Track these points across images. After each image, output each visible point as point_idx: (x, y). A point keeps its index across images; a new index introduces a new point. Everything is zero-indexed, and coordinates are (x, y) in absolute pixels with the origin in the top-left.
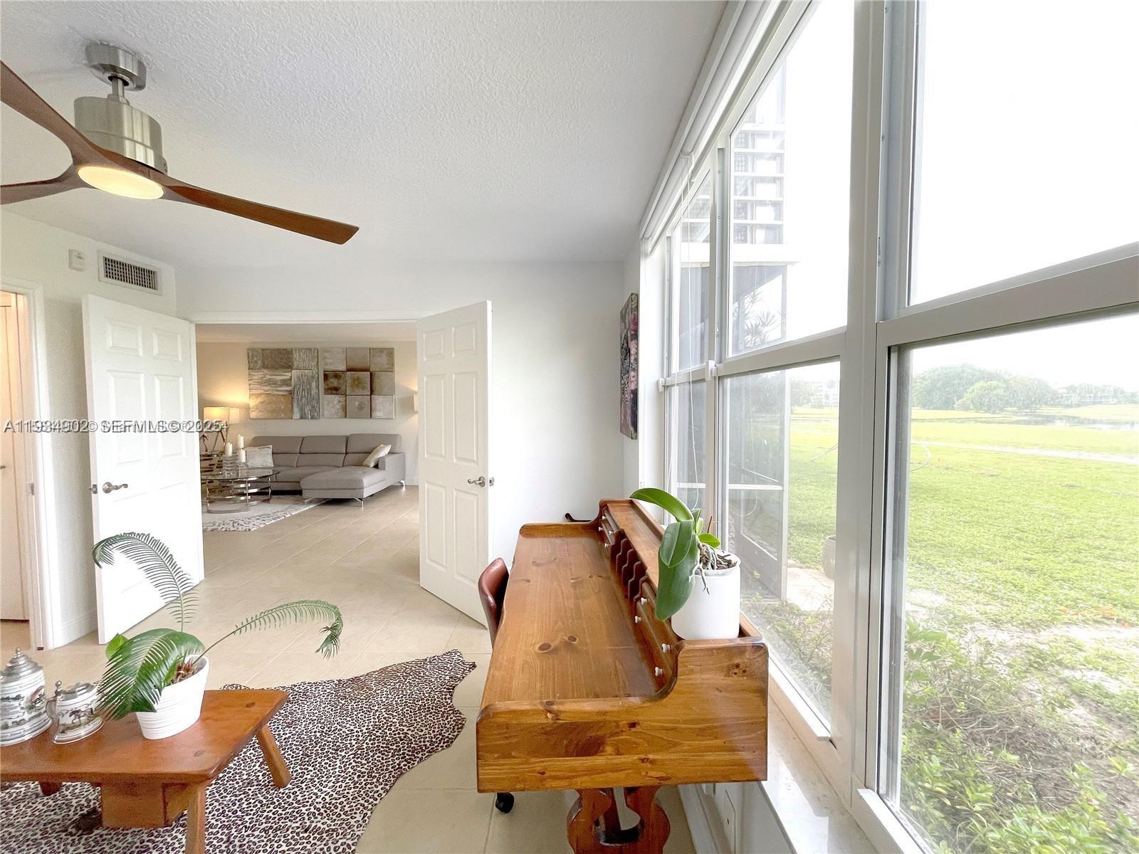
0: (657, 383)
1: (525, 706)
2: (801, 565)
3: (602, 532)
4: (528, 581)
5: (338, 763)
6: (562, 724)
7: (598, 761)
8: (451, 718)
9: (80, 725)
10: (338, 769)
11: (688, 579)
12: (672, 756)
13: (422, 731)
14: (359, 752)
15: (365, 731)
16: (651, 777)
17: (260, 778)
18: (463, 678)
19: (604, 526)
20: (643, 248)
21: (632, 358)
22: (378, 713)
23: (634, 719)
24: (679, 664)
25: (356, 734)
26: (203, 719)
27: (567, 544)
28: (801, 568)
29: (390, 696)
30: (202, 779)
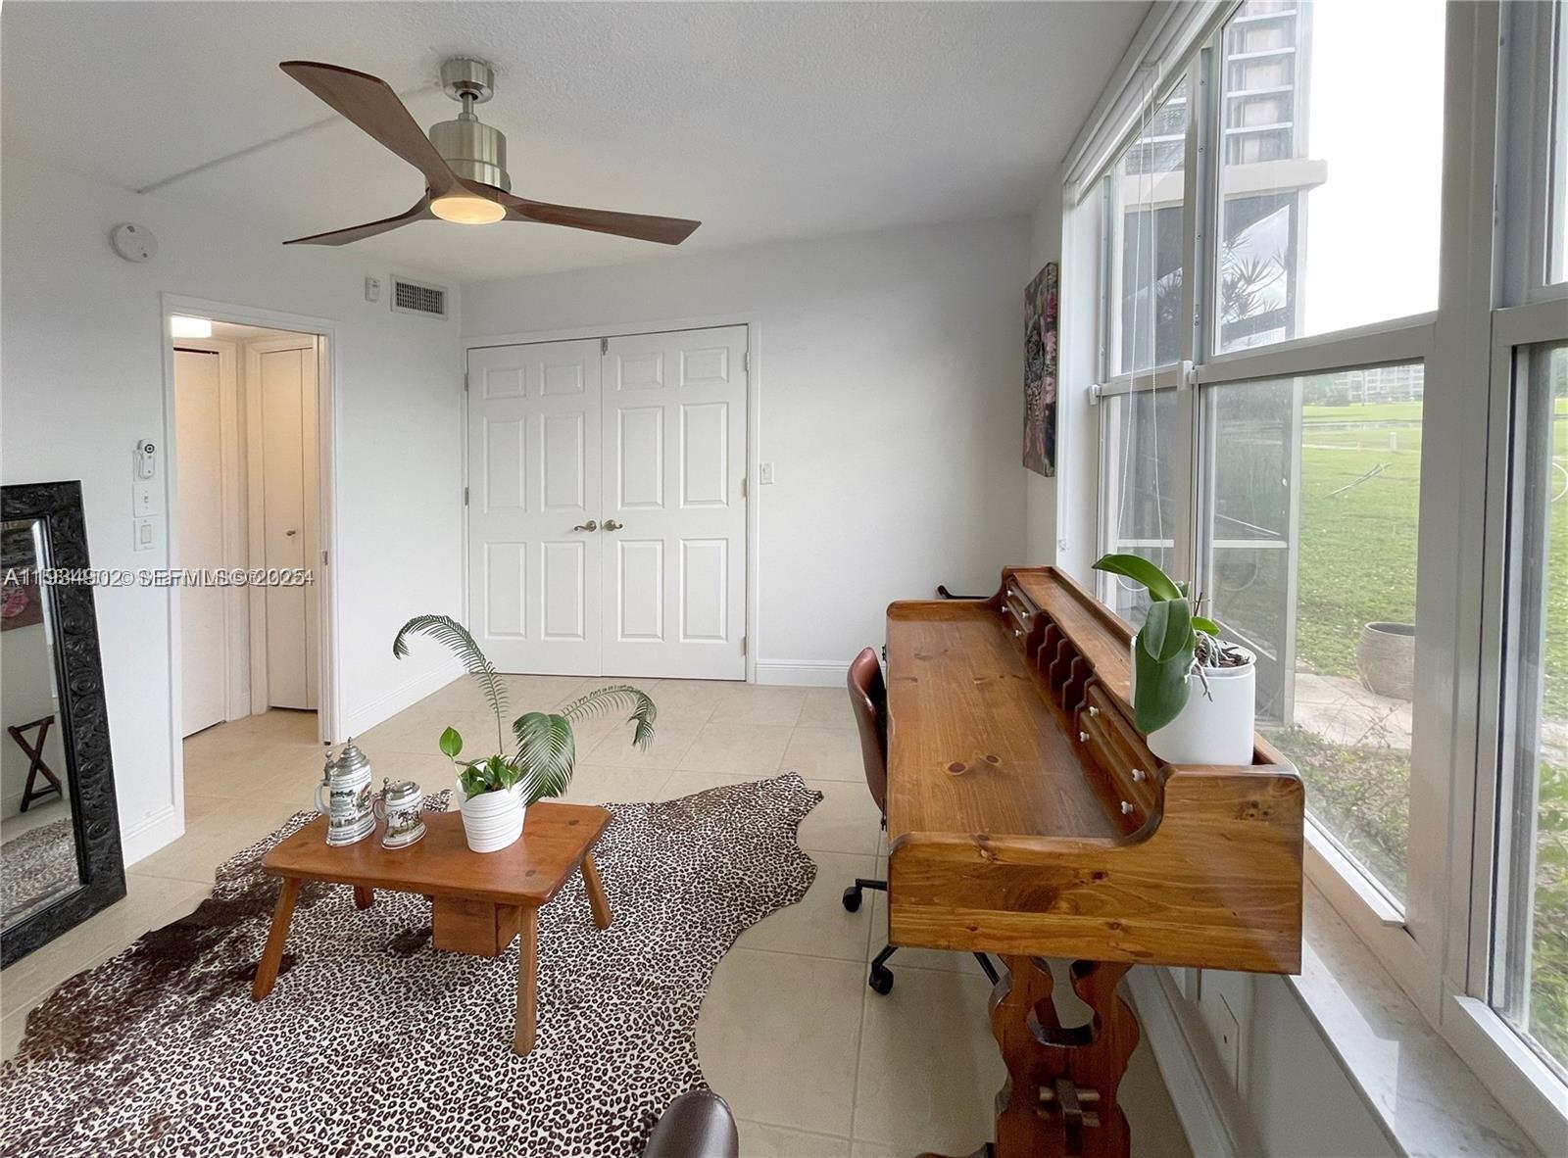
0: (1088, 392)
1: (951, 839)
2: (1317, 670)
3: (1008, 614)
4: (916, 680)
5: (663, 907)
6: (1001, 867)
7: (1048, 920)
8: (798, 864)
9: (407, 830)
10: (664, 915)
11: (1184, 679)
12: (1154, 924)
13: (762, 877)
14: (687, 896)
15: (690, 871)
16: (1124, 950)
17: (577, 914)
18: (808, 811)
19: (1010, 605)
20: (1066, 197)
21: (1049, 357)
22: (703, 850)
23: (1098, 867)
24: (1167, 798)
25: (680, 873)
26: (525, 834)
27: (959, 631)
28: (1317, 674)
29: (716, 829)
30: (537, 901)
